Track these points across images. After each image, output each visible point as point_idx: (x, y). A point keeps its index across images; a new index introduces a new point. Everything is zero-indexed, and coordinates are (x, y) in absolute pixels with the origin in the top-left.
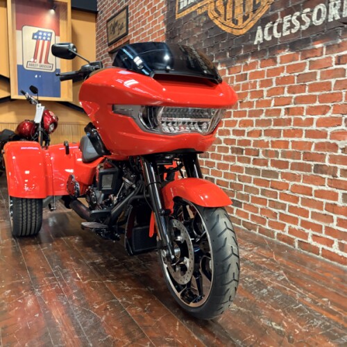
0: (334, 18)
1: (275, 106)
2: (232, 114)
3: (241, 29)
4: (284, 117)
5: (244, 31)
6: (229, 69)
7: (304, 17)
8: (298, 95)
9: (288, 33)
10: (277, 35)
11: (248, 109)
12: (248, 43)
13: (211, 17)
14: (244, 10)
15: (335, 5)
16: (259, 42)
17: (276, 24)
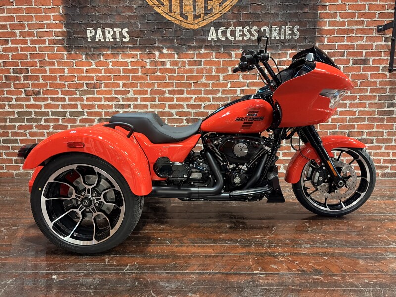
0: (275, 38)
1: (230, 87)
2: (185, 92)
3: (192, 24)
4: (240, 95)
5: (196, 27)
6: (178, 54)
7: (253, 31)
8: (251, 81)
9: (240, 38)
10: (230, 38)
11: (203, 89)
12: (200, 37)
13: (151, 4)
14: (195, 10)
15: (275, 30)
16: (212, 39)
17: (229, 30)
